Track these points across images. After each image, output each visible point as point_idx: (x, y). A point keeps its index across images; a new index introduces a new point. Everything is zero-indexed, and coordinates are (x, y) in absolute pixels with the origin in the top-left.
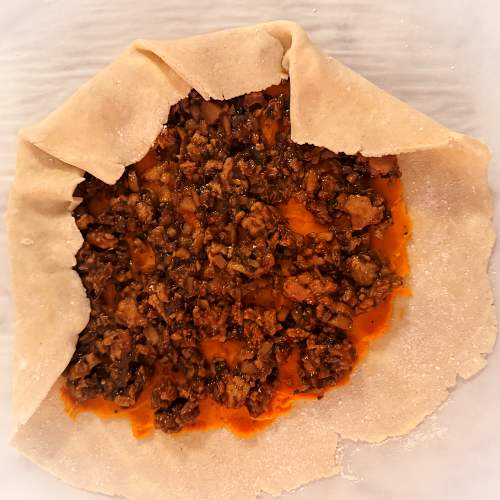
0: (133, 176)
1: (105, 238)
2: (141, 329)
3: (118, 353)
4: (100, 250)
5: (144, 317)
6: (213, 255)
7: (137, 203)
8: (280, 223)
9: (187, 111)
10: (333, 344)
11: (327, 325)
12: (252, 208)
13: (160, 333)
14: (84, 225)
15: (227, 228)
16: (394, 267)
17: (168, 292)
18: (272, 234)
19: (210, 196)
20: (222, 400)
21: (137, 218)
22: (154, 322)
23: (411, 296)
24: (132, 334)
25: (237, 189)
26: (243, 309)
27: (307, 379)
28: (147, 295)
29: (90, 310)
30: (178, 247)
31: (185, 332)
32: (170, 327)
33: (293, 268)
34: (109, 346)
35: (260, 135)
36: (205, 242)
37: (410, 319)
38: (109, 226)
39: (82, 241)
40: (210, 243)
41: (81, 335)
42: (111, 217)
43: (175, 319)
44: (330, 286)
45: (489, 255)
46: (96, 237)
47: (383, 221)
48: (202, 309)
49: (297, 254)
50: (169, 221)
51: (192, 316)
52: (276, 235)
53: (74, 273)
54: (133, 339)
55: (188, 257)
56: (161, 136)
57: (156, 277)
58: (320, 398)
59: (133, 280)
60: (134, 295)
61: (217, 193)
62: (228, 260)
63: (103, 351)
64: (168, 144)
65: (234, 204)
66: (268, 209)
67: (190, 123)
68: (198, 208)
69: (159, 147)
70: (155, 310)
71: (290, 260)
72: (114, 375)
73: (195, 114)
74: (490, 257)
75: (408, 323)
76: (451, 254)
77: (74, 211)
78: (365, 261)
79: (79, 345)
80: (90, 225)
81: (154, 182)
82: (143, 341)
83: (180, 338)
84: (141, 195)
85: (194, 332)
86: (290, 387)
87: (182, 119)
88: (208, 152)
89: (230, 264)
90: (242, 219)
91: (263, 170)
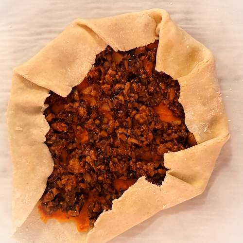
0: (76, 93)
1: (61, 126)
2: (82, 174)
3: (69, 188)
4: (59, 133)
5: (84, 168)
6: (120, 135)
7: (78, 107)
8: (155, 116)
9: (105, 57)
12: (141, 109)
13: (92, 177)
14: (50, 119)
15: (127, 120)
17: (96, 154)
18: (151, 122)
19: (118, 102)
21: (79, 115)
22: (89, 171)
24: (77, 177)
25: (132, 99)
26: (136, 162)
28: (85, 157)
29: (54, 165)
30: (101, 130)
31: (105, 176)
32: (97, 173)
33: (162, 140)
34: (64, 184)
35: (144, 70)
36: (115, 127)
38: (64, 120)
39: (49, 128)
40: (118, 127)
41: (49, 178)
42: (64, 115)
43: (100, 168)
46: (57, 125)
48: (114, 163)
49: (163, 133)
50: (96, 116)
51: (109, 167)
52: (153, 123)
53: (45, 145)
54: (77, 180)
55: (106, 135)
56: (91, 71)
57: (89, 146)
59: (76, 148)
60: (77, 156)
61: (121, 101)
62: (128, 136)
63: (61, 187)
64: (95, 75)
65: (130, 106)
66: (149, 109)
67: (106, 64)
68: (111, 109)
69: (90, 77)
70: (89, 164)
71: (161, 136)
72: (67, 200)
73: (109, 59)
77: (44, 111)
79: (48, 184)
80: (53, 119)
81: (87, 95)
82: (83, 181)
83: (103, 179)
84: (81, 103)
85: (110, 175)
87: (102, 62)
88: (117, 79)
89: (129, 138)
90: (135, 115)
91: (146, 89)
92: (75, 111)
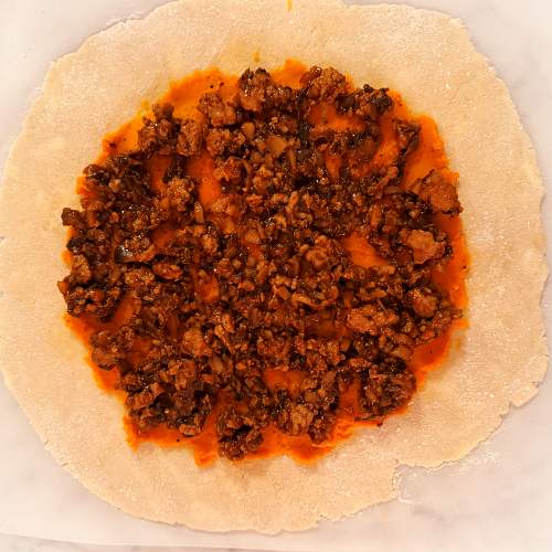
0: (199, 208)
1: (171, 269)
2: (205, 358)
3: (183, 383)
4: (166, 281)
5: (210, 347)
6: (278, 287)
7: (202, 235)
8: (343, 256)
10: (395, 373)
11: (388, 356)
12: (317, 241)
13: (225, 364)
15: (291, 261)
16: (453, 300)
17: (233, 322)
18: (335, 267)
19: (275, 228)
20: (286, 427)
21: (202, 250)
22: (219, 352)
23: (468, 327)
24: (197, 363)
25: (302, 223)
26: (306, 339)
27: (368, 407)
28: (213, 326)
30: (243, 279)
31: (249, 362)
32: (234, 357)
33: (355, 300)
34: (173, 376)
35: (324, 170)
36: (270, 274)
37: (467, 349)
38: (175, 258)
40: (274, 274)
42: (177, 249)
43: (239, 349)
44: (393, 318)
45: (541, 288)
46: (163, 267)
47: (444, 256)
48: (266, 339)
49: (359, 286)
50: (234, 253)
51: (256, 347)
52: (339, 268)
54: (198, 368)
55: (252, 289)
57: (220, 308)
58: (380, 425)
59: (197, 310)
60: (198, 325)
61: (282, 225)
62: (292, 291)
63: (167, 381)
64: (233, 177)
65: (298, 236)
66: (332, 242)
67: (256, 156)
68: (262, 241)
70: (219, 340)
71: (353, 292)
72: (178, 404)
73: (261, 147)
74: (543, 292)
75: (465, 353)
76: (506, 288)
78: (426, 294)
80: (156, 257)
81: (218, 213)
82: (208, 371)
83: (244, 367)
84: (207, 227)
85: (258, 362)
86: (351, 415)
87: (247, 151)
88: (274, 186)
89: (294, 295)
90: (306, 252)
91: (328, 204)
92: (196, 242)
